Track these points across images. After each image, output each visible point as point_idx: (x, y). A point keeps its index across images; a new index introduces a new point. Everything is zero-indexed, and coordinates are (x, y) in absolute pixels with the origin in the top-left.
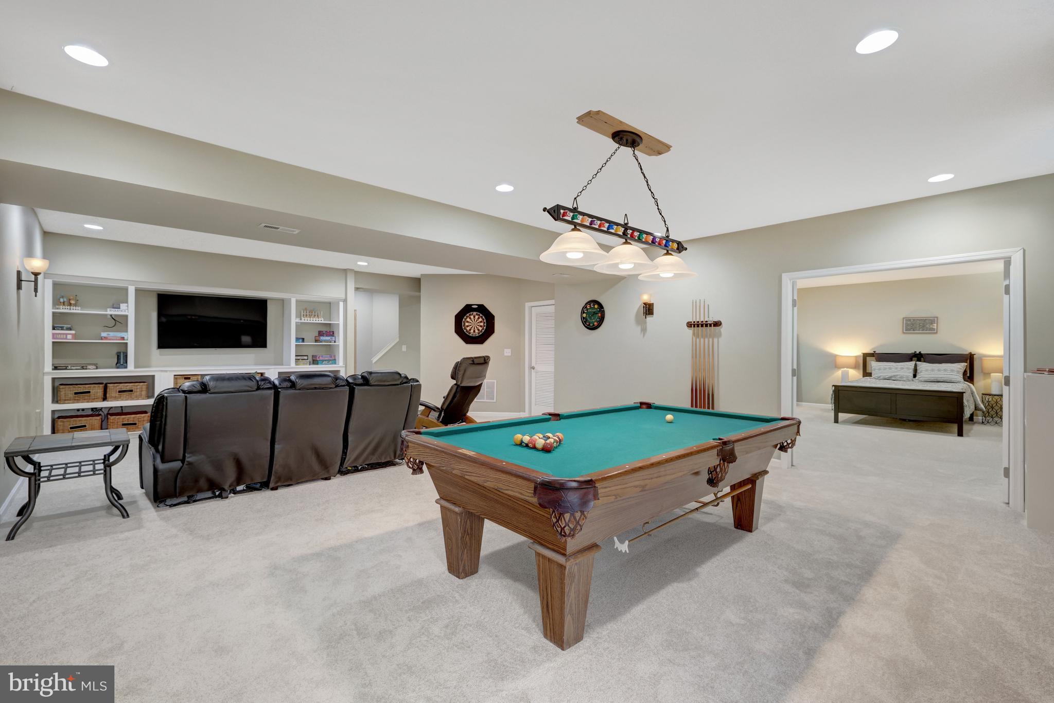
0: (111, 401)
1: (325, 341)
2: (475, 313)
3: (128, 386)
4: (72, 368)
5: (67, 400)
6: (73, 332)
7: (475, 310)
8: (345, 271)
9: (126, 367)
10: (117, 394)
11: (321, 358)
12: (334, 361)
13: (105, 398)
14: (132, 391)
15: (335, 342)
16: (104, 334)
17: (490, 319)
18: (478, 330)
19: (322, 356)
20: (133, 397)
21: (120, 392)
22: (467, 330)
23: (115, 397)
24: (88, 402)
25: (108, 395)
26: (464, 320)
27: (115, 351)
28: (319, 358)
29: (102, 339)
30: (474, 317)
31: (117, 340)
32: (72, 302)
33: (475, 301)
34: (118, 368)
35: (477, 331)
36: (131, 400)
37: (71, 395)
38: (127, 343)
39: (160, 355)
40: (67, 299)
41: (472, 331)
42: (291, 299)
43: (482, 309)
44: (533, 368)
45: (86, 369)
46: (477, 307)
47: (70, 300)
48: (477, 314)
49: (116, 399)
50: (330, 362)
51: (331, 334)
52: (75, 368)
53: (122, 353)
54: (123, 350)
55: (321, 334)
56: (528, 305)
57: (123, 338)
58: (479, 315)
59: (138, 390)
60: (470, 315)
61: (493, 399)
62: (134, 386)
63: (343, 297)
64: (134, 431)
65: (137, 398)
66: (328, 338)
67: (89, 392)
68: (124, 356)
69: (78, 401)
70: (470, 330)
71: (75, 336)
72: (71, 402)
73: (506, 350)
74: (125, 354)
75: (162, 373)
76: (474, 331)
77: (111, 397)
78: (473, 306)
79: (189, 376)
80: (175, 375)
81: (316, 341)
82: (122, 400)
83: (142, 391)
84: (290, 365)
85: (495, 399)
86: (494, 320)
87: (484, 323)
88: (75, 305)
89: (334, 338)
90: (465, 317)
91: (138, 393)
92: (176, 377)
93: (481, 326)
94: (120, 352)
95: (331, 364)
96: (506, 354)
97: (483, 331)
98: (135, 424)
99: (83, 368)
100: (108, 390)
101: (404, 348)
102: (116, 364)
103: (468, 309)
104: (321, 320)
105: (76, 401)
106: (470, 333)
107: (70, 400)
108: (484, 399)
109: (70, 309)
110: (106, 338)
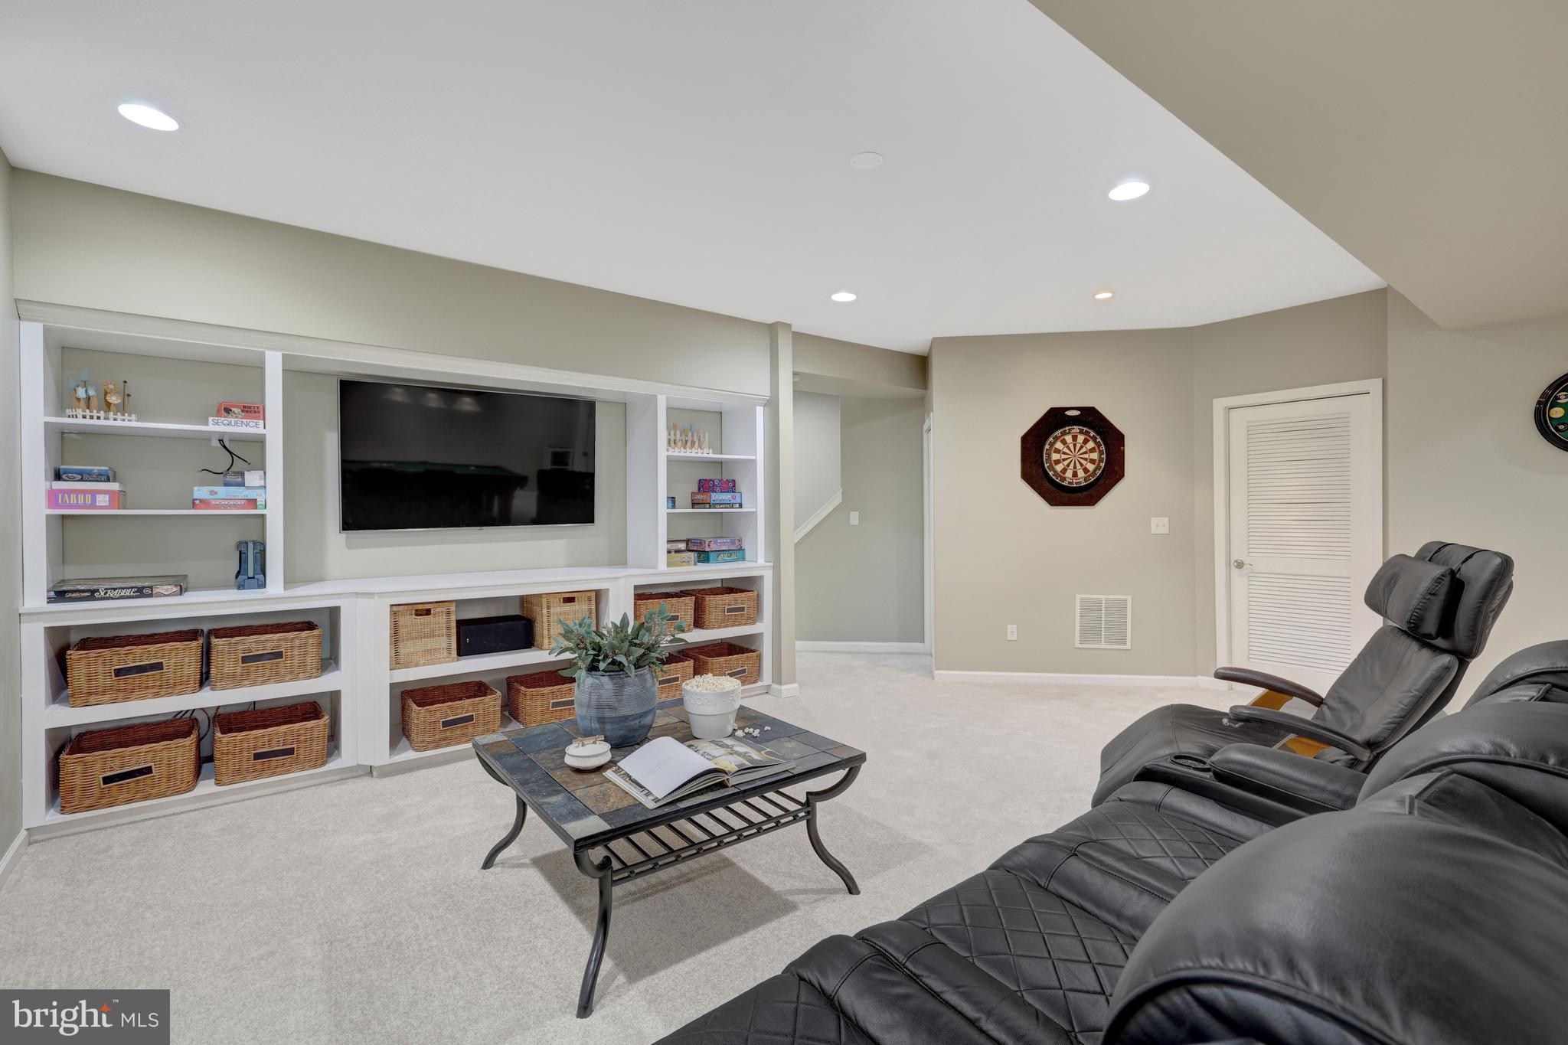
0: (223, 688)
1: (722, 504)
2: (1076, 429)
3: (271, 642)
4: (110, 593)
5: (96, 693)
6: (114, 486)
7: (1074, 421)
8: (772, 330)
9: (263, 585)
10: (239, 669)
11: (714, 547)
12: (737, 552)
13: (205, 679)
14: (279, 655)
15: (741, 506)
16: (201, 492)
17: (1112, 440)
18: (1086, 470)
19: (716, 543)
20: (282, 671)
21: (245, 660)
22: (1055, 471)
23: (234, 676)
24: (157, 695)
25: (213, 672)
26: (1047, 447)
27: (230, 539)
28: (709, 546)
29: (194, 506)
30: (1075, 438)
31: (236, 507)
32: (114, 399)
33: (1072, 399)
34: (240, 587)
35: (1081, 474)
36: (277, 682)
37: (103, 675)
38: (263, 516)
39: (349, 547)
40: (96, 390)
41: (1069, 474)
42: (656, 396)
43: (1091, 419)
44: (1240, 565)
45: (151, 595)
46: (1076, 413)
47: (106, 393)
48: (1081, 432)
49: (236, 681)
50: (734, 557)
51: (730, 486)
52: (116, 593)
53: (251, 546)
54: (253, 535)
55: (705, 486)
56: (1219, 404)
57: (253, 503)
58: (1087, 433)
59: (296, 652)
60: (1064, 433)
61: (1125, 643)
62: (285, 639)
63: (766, 391)
64: (288, 772)
65: (294, 675)
66: (726, 497)
67: (158, 666)
68: (255, 555)
69: (127, 695)
70: (1064, 471)
71: (119, 499)
72: (107, 698)
73: (1154, 521)
74: (259, 548)
75: (360, 601)
76: (1075, 474)
77: (222, 678)
78: (1069, 413)
79: (427, 607)
80: (391, 606)
81: (694, 504)
82: (253, 683)
83: (305, 654)
84: (656, 568)
85: (1129, 643)
86: (1123, 446)
87: (1101, 453)
88: (123, 409)
89: (738, 495)
90: (1051, 439)
91: (296, 661)
92: (395, 608)
93: (1092, 461)
94: (246, 543)
95: (735, 560)
96: (1154, 530)
97: (1099, 473)
98: (290, 751)
99: (141, 592)
100: (213, 657)
101: (854, 518)
102: (237, 577)
103: (1054, 420)
104: (707, 454)
105: (121, 695)
106: (1064, 479)
107: (104, 693)
108: (1100, 643)
109: (106, 418)
110: (205, 504)
